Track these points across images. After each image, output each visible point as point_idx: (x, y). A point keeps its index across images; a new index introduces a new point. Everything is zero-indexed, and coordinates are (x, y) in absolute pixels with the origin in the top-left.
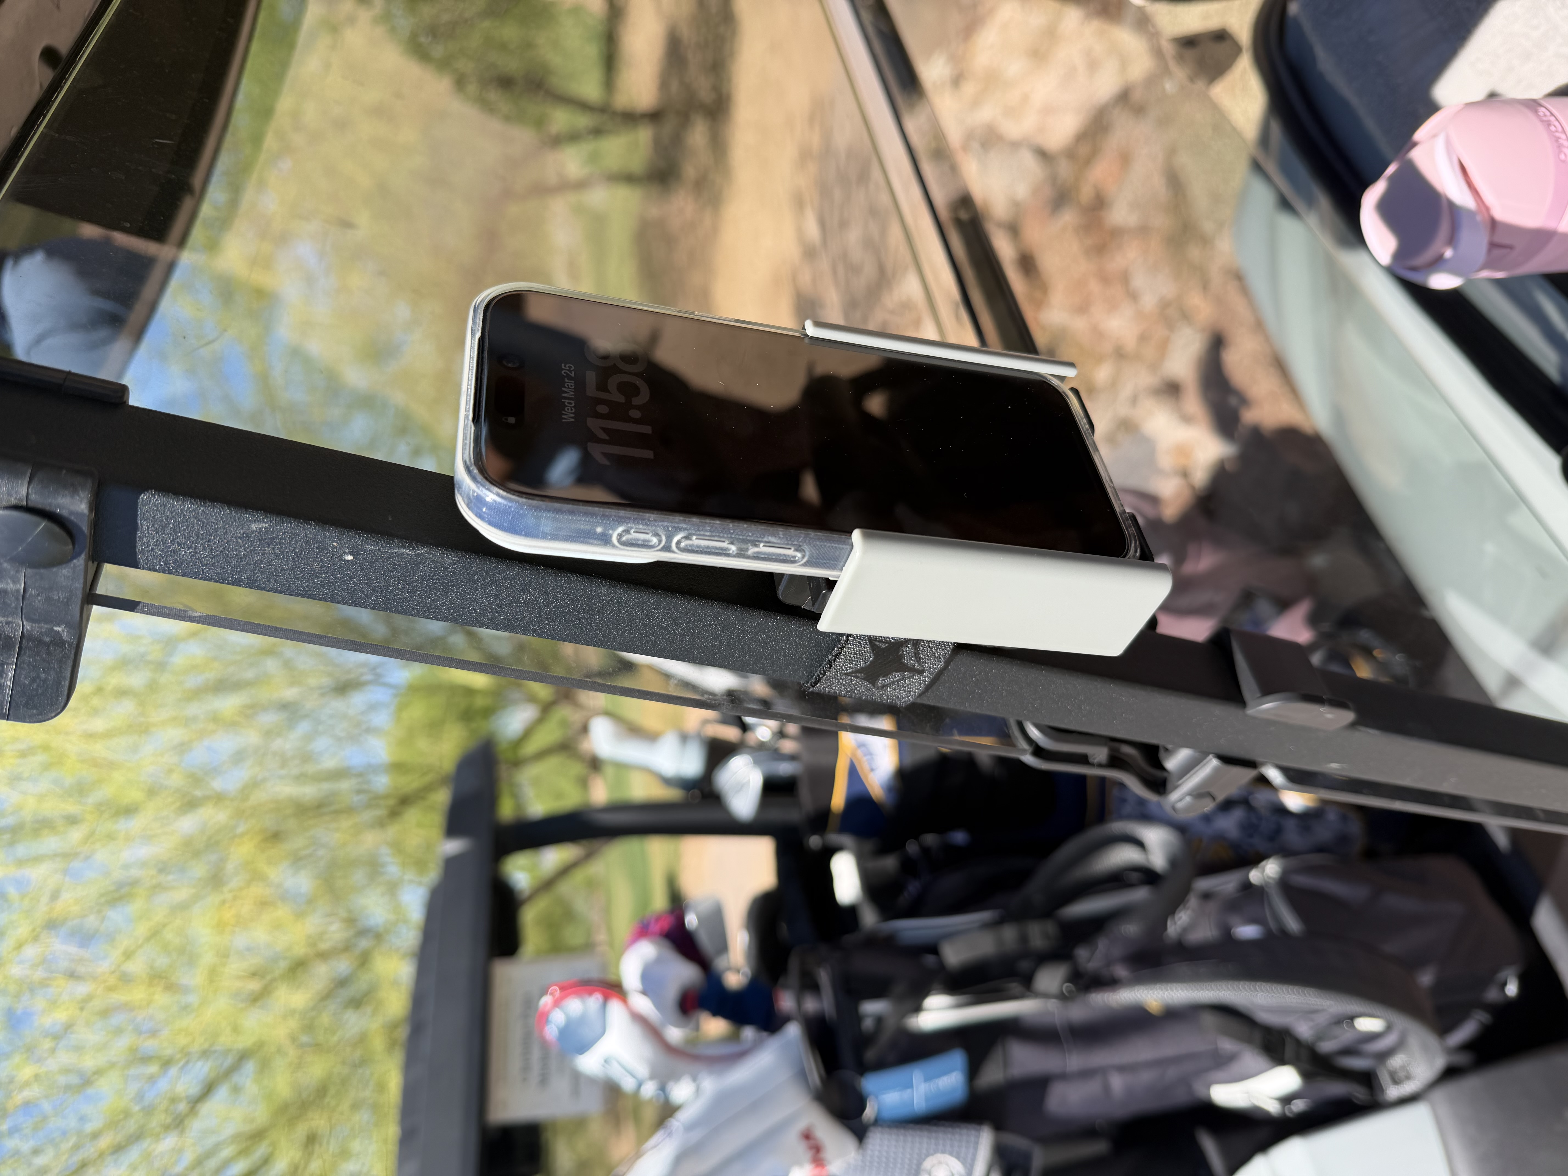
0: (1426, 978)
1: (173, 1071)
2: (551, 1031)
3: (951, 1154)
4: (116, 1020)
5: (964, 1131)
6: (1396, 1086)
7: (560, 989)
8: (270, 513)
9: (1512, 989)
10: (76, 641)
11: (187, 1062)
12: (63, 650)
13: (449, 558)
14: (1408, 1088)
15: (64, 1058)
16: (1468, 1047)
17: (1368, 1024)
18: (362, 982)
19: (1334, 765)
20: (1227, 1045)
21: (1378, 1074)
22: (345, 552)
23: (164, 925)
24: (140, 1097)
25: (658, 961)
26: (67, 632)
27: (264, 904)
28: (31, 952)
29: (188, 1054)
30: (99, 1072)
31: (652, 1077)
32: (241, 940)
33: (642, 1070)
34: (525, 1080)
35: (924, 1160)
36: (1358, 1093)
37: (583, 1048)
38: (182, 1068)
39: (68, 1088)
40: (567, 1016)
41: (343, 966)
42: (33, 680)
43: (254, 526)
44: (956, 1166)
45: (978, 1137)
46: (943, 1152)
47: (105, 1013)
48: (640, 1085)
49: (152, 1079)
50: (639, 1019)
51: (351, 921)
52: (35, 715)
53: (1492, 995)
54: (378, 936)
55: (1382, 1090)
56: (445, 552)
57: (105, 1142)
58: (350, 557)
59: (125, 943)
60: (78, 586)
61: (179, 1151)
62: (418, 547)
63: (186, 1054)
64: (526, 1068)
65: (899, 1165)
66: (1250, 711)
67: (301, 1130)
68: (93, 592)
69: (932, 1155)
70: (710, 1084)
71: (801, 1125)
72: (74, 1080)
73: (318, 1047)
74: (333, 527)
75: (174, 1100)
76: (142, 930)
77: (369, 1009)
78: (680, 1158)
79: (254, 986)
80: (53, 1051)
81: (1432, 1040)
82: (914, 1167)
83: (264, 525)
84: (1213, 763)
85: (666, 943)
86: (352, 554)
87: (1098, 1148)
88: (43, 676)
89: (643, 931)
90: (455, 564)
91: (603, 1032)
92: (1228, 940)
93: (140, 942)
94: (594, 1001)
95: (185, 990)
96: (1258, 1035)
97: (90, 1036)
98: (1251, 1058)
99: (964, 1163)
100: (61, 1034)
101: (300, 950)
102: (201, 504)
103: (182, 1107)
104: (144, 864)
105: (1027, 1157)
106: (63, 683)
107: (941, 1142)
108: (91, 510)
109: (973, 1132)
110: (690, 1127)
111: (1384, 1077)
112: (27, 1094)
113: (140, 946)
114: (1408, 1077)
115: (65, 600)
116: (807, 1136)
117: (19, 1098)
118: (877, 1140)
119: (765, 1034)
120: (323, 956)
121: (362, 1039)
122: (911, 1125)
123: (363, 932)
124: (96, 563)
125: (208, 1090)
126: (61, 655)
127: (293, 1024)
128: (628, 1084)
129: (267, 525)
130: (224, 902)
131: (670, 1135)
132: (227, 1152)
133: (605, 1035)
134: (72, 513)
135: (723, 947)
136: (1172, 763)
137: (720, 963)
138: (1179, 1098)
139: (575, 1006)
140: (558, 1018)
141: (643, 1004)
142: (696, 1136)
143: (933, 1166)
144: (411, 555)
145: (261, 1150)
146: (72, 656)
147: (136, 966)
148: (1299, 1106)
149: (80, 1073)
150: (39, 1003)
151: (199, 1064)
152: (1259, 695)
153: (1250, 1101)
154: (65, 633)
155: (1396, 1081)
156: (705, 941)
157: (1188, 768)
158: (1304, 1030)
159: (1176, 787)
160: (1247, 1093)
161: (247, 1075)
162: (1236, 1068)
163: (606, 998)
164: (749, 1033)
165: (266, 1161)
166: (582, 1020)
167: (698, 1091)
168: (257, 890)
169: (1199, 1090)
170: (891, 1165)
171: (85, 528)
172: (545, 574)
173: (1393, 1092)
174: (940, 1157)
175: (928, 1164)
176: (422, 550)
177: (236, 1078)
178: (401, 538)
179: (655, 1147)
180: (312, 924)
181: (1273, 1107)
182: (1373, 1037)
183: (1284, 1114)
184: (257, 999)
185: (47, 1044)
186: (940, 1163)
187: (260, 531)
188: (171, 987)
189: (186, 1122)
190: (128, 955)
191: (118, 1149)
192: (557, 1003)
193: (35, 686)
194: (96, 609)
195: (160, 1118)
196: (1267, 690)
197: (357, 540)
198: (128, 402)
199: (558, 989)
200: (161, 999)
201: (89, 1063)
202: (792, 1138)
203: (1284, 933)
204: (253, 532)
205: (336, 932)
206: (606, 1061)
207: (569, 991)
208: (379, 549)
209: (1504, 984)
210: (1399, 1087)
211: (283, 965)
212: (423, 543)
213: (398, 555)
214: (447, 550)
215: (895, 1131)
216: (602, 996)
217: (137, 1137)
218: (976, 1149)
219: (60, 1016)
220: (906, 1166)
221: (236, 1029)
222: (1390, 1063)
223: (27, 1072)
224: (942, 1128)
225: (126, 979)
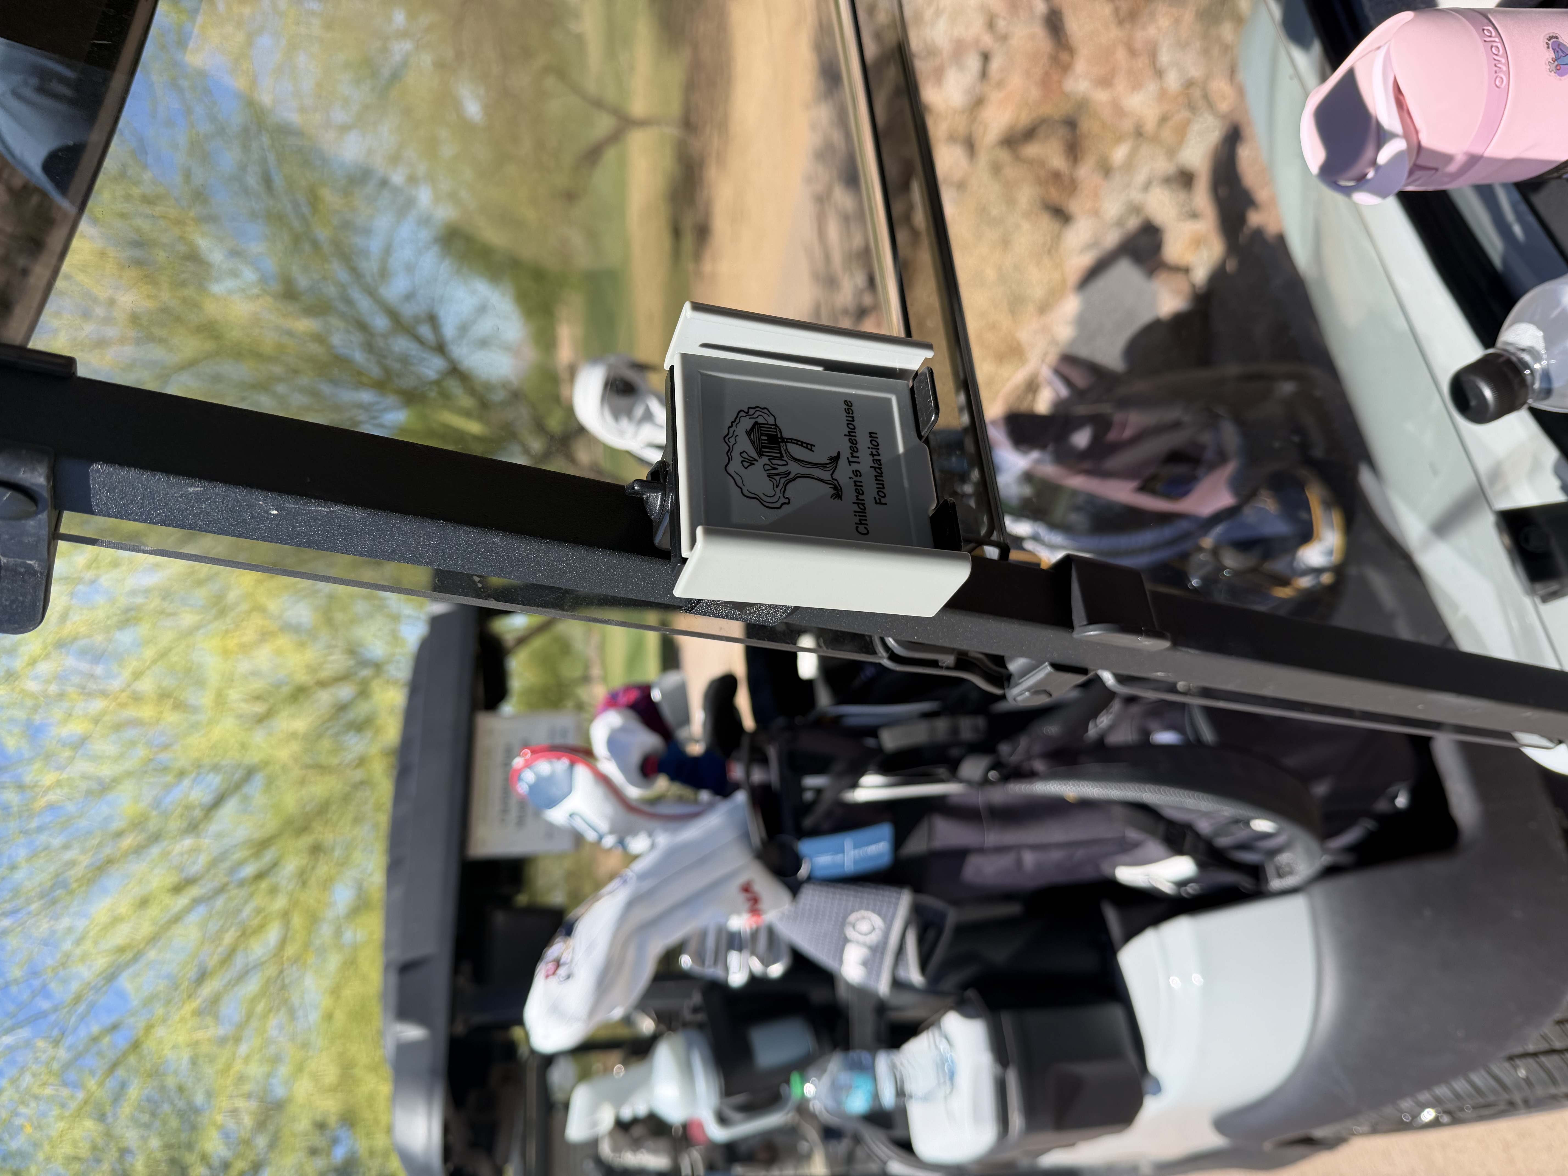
0: (1321, 789)
1: (186, 782)
2: (522, 788)
3: (874, 911)
4: (131, 733)
5: (887, 893)
6: (1280, 880)
7: (531, 752)
8: (204, 479)
9: (1402, 801)
10: (46, 571)
11: (199, 774)
12: (36, 579)
13: (359, 514)
14: (1289, 882)
15: (82, 766)
16: (1352, 849)
17: (1262, 825)
18: (362, 709)
19: (1159, 674)
20: (1133, 834)
21: (1266, 867)
22: (270, 509)
23: (170, 650)
24: (157, 803)
25: (623, 729)
26: (38, 564)
27: (265, 636)
28: (45, 668)
29: (199, 767)
30: (116, 781)
31: (612, 832)
32: (244, 666)
33: (603, 826)
34: (503, 820)
35: (850, 914)
36: (1245, 882)
37: (553, 803)
38: (194, 780)
39: (89, 793)
40: (536, 774)
41: (345, 692)
42: (13, 602)
43: (190, 490)
44: (878, 921)
45: (898, 899)
46: (867, 909)
47: (118, 727)
48: (601, 838)
49: (168, 788)
50: (604, 780)
51: (352, 651)
52: (17, 629)
53: (1381, 806)
54: (378, 667)
55: (1267, 882)
56: (356, 510)
57: (128, 842)
58: (275, 512)
59: (133, 664)
60: (44, 532)
61: (195, 851)
62: (332, 506)
63: (198, 765)
64: (505, 811)
65: (827, 918)
66: (1077, 635)
67: (306, 840)
68: (57, 531)
69: (857, 911)
70: (663, 840)
71: (742, 879)
72: (94, 786)
73: (322, 769)
74: (259, 490)
75: (189, 808)
76: (149, 653)
77: (369, 734)
78: (631, 904)
79: (259, 708)
80: (72, 759)
81: (1313, 844)
82: (840, 919)
83: (199, 489)
84: (1049, 669)
85: (631, 714)
86: (276, 510)
87: (1013, 909)
88: (21, 598)
89: (612, 702)
90: (365, 519)
91: (570, 792)
92: (1145, 745)
93: (148, 663)
94: (562, 765)
95: (195, 710)
96: (1161, 828)
97: (106, 746)
98: (1154, 847)
99: (884, 919)
100: (79, 744)
101: (302, 677)
102: (143, 473)
103: (198, 813)
104: (147, 592)
105: (943, 916)
106: (38, 604)
107: (865, 901)
108: (48, 479)
109: (895, 894)
110: (643, 876)
111: (1270, 870)
112: (51, 797)
113: (149, 668)
114: (1291, 873)
115: (35, 543)
116: (746, 889)
117: (42, 802)
118: (810, 896)
119: (718, 798)
120: (322, 684)
121: (362, 762)
122: (840, 885)
123: (364, 663)
124: (57, 511)
125: (218, 802)
126: (35, 582)
127: (295, 747)
128: (591, 836)
129: (202, 489)
130: (227, 632)
131: (625, 882)
132: (238, 856)
133: (571, 795)
134: (33, 484)
135: (686, 720)
136: (1014, 666)
137: (682, 734)
138: (1087, 873)
139: (544, 767)
140: (529, 776)
141: (610, 768)
142: (647, 885)
143: (858, 920)
144: (327, 512)
145: (268, 856)
146: (44, 582)
147: (146, 685)
148: (1191, 889)
149: (100, 781)
150: (57, 713)
151: (211, 776)
152: (1085, 623)
153: (1149, 882)
154: (37, 566)
155: (1280, 875)
156: (668, 714)
157: (1026, 672)
158: (1204, 827)
159: (1017, 685)
160: (1148, 875)
161: (255, 788)
162: (1139, 853)
163: (572, 764)
164: (705, 796)
165: (275, 865)
166: (550, 779)
167: (653, 846)
168: (257, 621)
169: (1105, 869)
170: (820, 917)
171: (46, 494)
172: (444, 527)
173: (1276, 884)
174: (863, 913)
175: (852, 917)
176: (337, 508)
177: (247, 789)
178: (317, 498)
179: (610, 893)
180: (310, 655)
181: (1167, 888)
182: (1266, 836)
183: (1180, 893)
184: (261, 719)
185: (67, 753)
186: (863, 918)
187: (196, 493)
188: (180, 706)
189: (201, 827)
190: (137, 675)
191: (138, 850)
192: (528, 765)
193: (14, 606)
194: (62, 545)
195: (175, 824)
196: (1093, 619)
197: (279, 499)
198: (77, 373)
199: (529, 752)
200: (171, 718)
201: (106, 771)
202: (733, 889)
203: (1199, 742)
204: (190, 494)
205: (337, 662)
206: (571, 816)
207: (539, 754)
208: (299, 508)
209: (1396, 797)
210: (1282, 880)
211: (286, 690)
212: (337, 502)
213: (317, 511)
214: (357, 509)
215: (825, 889)
216: (569, 761)
217: (156, 838)
218: (896, 909)
219: (76, 728)
220: (833, 919)
221: (244, 747)
222: (1278, 860)
223: (49, 778)
224: (868, 889)
225: (137, 698)
